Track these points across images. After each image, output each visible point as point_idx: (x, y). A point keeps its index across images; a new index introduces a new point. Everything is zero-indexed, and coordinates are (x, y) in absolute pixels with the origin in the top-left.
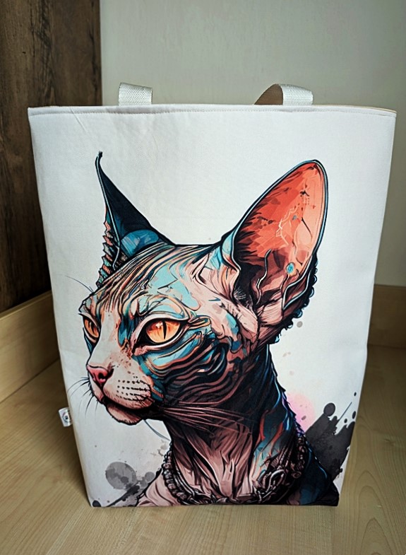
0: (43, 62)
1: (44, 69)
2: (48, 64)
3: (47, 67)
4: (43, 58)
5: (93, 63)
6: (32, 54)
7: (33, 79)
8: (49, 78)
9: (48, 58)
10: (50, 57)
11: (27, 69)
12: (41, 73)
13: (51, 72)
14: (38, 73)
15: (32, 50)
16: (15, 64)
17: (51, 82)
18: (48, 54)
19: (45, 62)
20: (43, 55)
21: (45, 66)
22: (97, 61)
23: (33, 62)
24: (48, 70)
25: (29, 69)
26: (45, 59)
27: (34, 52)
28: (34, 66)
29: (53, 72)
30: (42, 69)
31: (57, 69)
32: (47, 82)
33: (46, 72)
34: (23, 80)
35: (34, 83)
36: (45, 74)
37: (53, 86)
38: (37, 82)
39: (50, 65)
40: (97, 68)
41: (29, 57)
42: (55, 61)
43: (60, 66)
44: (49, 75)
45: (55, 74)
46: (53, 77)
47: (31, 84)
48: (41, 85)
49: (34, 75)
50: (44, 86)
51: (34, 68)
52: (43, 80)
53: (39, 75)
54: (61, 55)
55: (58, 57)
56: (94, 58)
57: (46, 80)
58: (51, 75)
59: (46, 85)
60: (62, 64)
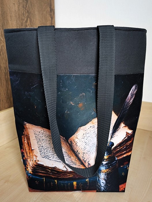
0: (24, 8)
2: (27, 9)
3: (26, 10)
4: (24, 6)
5: (50, 8)
6: (18, 4)
7: (19, 15)
8: (27, 15)
9: (26, 6)
10: (27, 5)
11: (15, 11)
12: (23, 12)
13: (28, 12)
14: (21, 12)
15: (18, 3)
16: (10, 9)
17: (28, 16)
18: (26, 4)
19: (25, 8)
20: (24, 5)
21: (25, 9)
22: (52, 7)
23: (19, 8)
24: (26, 11)
25: (16, 11)
26: (25, 6)
27: (19, 4)
28: (19, 9)
29: (29, 12)
30: (23, 11)
31: (31, 11)
32: (26, 16)
33: (25, 12)
34: (14, 15)
35: (19, 16)
36: (25, 13)
37: (29, 18)
38: (20, 16)
39: (28, 9)
40: (52, 10)
41: (16, 6)
42: (30, 7)
43: (33, 9)
44: (27, 13)
45: (30, 12)
46: (29, 14)
47: (17, 17)
48: (23, 17)
49: (19, 13)
50: (24, 18)
51: (19, 10)
52: (24, 15)
53: (22, 13)
54: (33, 5)
55: (31, 6)
56: (51, 5)
57: (25, 15)
58: (28, 13)
59: (25, 18)
60: (33, 8)
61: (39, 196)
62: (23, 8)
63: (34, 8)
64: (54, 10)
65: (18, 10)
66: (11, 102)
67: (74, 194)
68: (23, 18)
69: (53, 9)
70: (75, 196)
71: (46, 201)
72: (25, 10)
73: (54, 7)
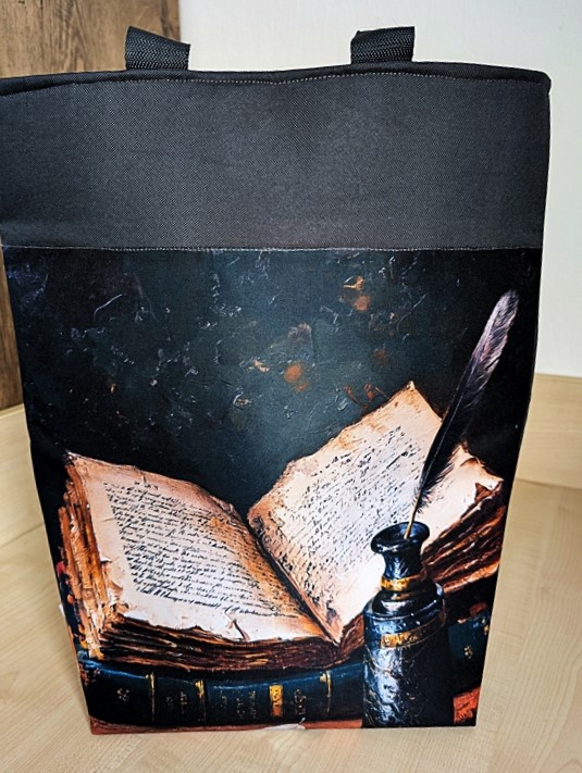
0: (61, 17)
1: (61, 28)
2: (71, 22)
3: (68, 26)
4: (60, 12)
5: (163, 21)
6: (39, 4)
7: (41, 45)
8: (72, 45)
9: (69, 12)
10: (74, 9)
11: (28, 28)
12: (57, 34)
13: (76, 33)
14: (51, 36)
16: (5, 20)
17: (77, 49)
18: (71, 6)
19: (64, 18)
20: (61, 7)
21: (64, 23)
22: (170, 18)
23: (41, 17)
24: (70, 31)
25: (32, 28)
26: (64, 12)
28: (42, 23)
29: (82, 34)
30: (58, 29)
31: (88, 30)
32: (69, 50)
33: (67, 34)
34: (21, 47)
35: (43, 50)
36: (64, 38)
37: (81, 57)
38: (48, 49)
39: (76, 22)
40: (171, 28)
41: (31, 10)
42: (85, 16)
43: (95, 25)
44: (73, 39)
45: (85, 37)
46: (81, 41)
47: (36, 53)
48: (58, 55)
49: (42, 38)
50: (63, 57)
51: (41, 28)
52: (60, 47)
53: (53, 39)
54: (96, 7)
55: (90, 11)
56: (165, 12)
57: (67, 47)
58: (76, 39)
59: (66, 56)
60: (98, 21)
61: (132, 750)
62: (58, 20)
63: (102, 22)
64: (178, 28)
65: (37, 24)
66: (15, 386)
67: (271, 741)
68: (58, 57)
69: (174, 25)
70: (277, 746)
71: (161, 768)
72: (65, 28)
73: (177, 18)
